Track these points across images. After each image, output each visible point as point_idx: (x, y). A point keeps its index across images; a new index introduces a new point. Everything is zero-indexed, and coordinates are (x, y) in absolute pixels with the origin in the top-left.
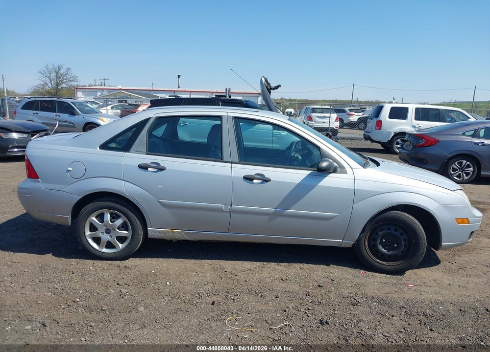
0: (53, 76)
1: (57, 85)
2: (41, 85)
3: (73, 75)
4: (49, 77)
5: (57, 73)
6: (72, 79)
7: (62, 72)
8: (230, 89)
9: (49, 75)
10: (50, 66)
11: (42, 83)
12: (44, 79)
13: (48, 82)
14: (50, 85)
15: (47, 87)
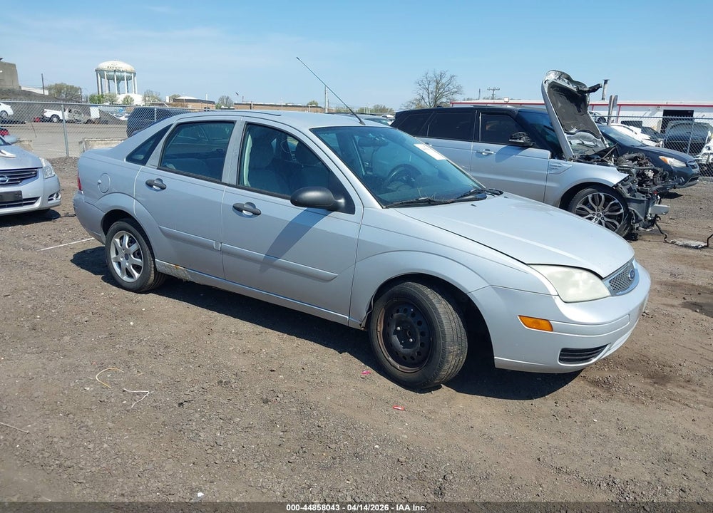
0: (432, 87)
1: (436, 99)
2: (416, 100)
3: (457, 85)
4: (428, 89)
5: (438, 83)
6: (456, 90)
7: (444, 81)
8: (617, 96)
9: (427, 86)
10: (431, 75)
11: (418, 97)
12: (421, 92)
13: (425, 96)
14: (427, 100)
15: (423, 102)
